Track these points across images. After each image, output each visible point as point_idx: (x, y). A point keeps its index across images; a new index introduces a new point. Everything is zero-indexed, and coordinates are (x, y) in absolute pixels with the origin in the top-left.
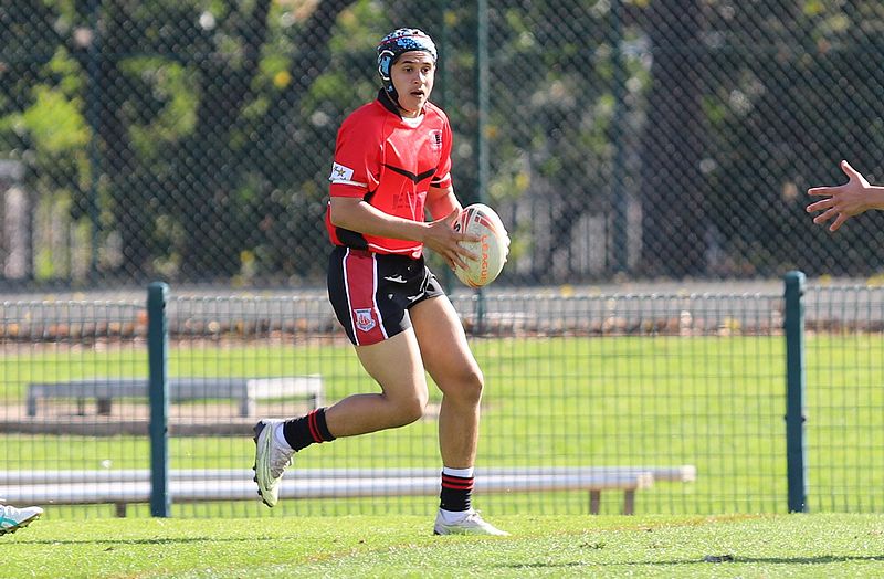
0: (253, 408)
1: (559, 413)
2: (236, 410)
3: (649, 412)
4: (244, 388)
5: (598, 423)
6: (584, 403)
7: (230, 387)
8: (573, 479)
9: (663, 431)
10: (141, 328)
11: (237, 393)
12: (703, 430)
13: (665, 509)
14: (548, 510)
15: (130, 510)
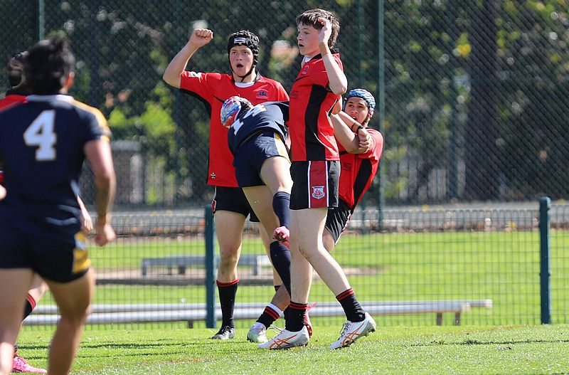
0: (260, 271)
1: (421, 272)
2: (251, 272)
3: (468, 272)
4: (256, 260)
5: (441, 277)
6: (434, 267)
7: (248, 260)
8: (428, 307)
9: (475, 281)
10: (202, 229)
11: (252, 263)
12: (496, 281)
13: (477, 323)
14: (415, 323)
15: (195, 324)
